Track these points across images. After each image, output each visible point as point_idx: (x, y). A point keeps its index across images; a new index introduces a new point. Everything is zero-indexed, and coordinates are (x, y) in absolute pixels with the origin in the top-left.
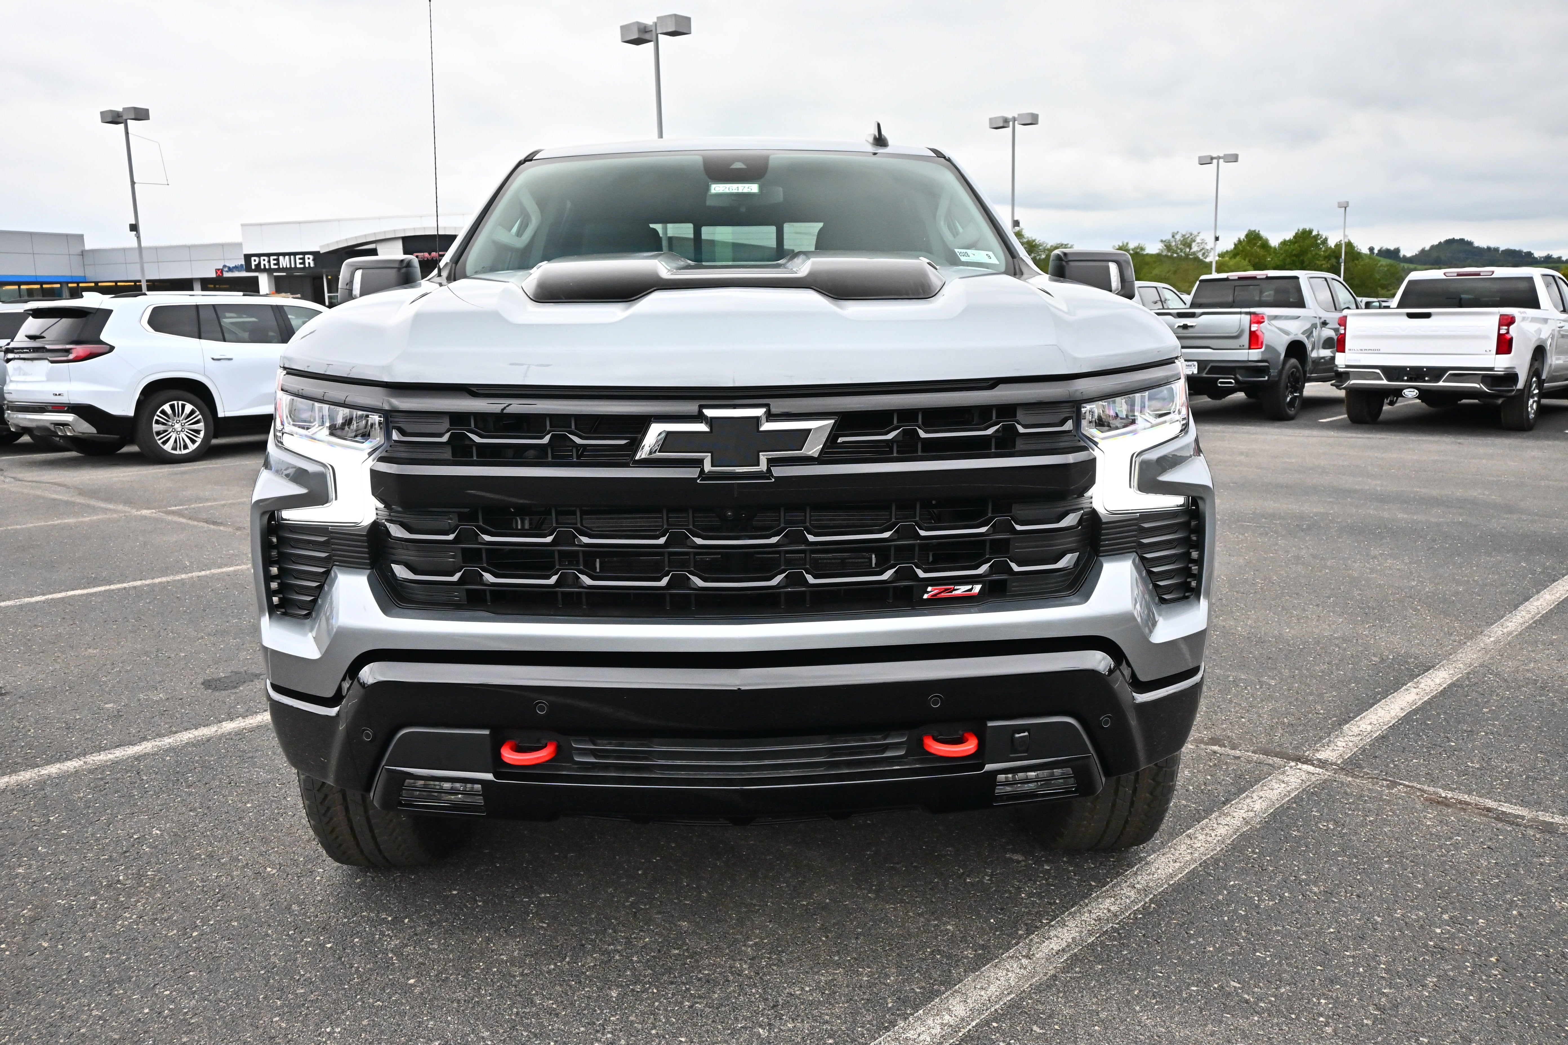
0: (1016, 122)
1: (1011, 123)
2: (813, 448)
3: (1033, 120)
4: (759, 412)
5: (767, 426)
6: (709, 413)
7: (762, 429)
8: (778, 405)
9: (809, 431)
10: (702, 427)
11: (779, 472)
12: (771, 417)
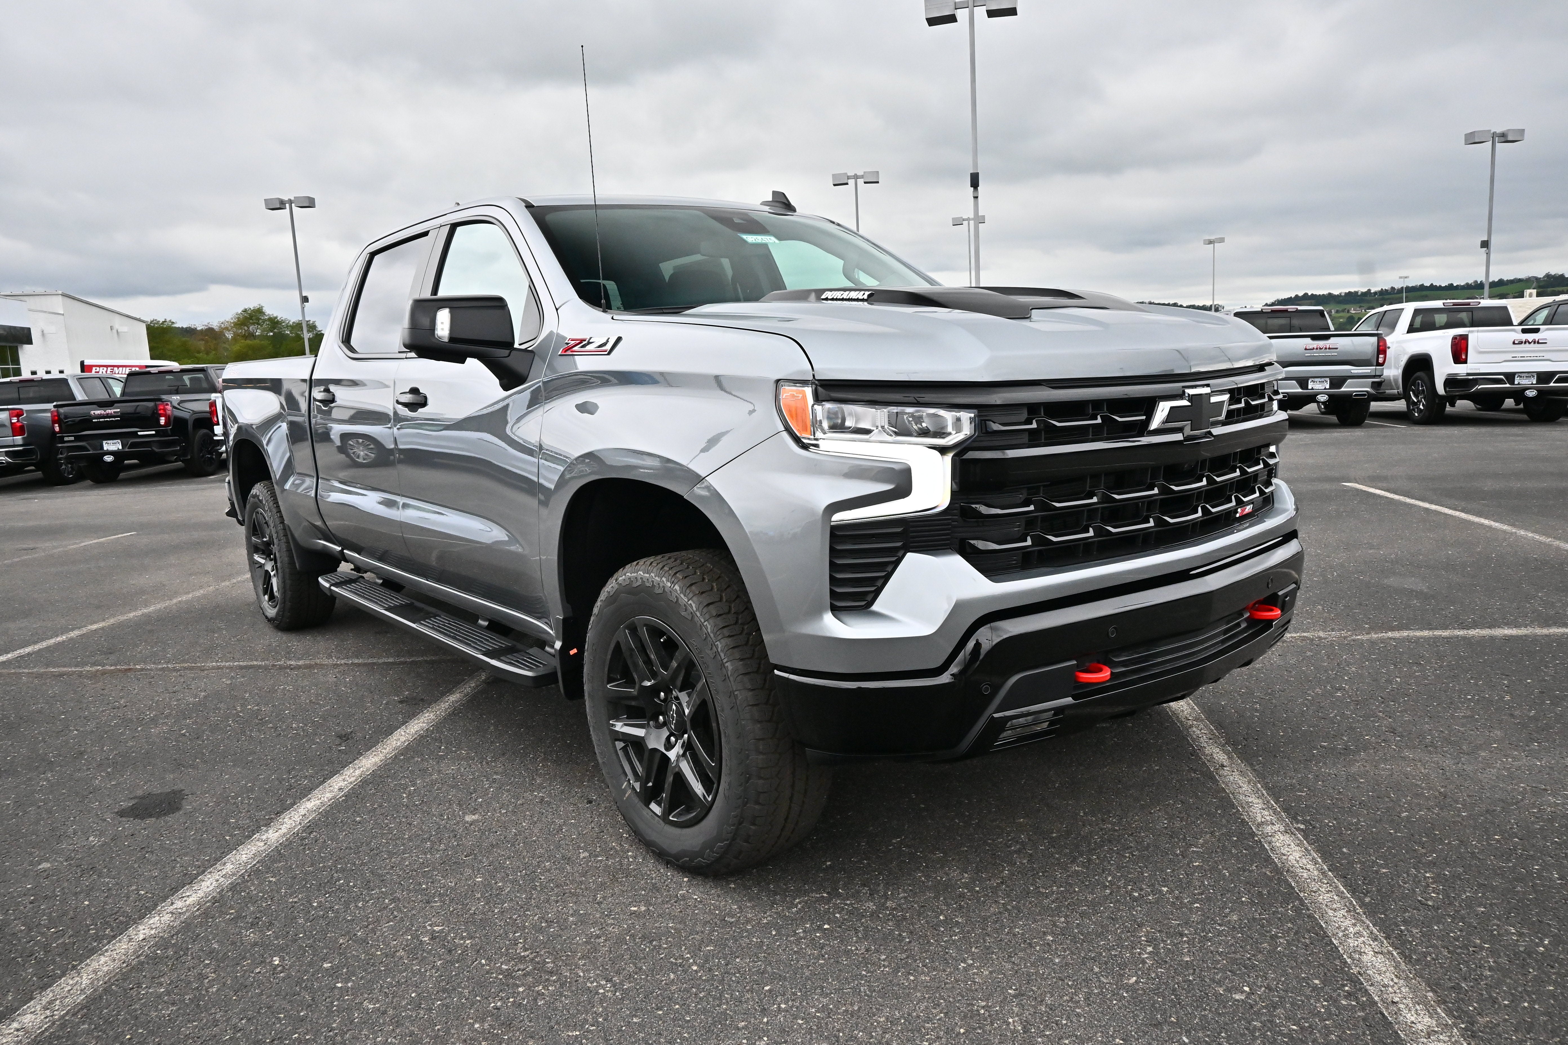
0: (293, 205)
1: (287, 205)
2: (1224, 414)
3: (310, 203)
4: (1207, 390)
5: (1212, 400)
6: (1189, 391)
9: (1224, 402)
10: (1185, 403)
11: (1214, 432)
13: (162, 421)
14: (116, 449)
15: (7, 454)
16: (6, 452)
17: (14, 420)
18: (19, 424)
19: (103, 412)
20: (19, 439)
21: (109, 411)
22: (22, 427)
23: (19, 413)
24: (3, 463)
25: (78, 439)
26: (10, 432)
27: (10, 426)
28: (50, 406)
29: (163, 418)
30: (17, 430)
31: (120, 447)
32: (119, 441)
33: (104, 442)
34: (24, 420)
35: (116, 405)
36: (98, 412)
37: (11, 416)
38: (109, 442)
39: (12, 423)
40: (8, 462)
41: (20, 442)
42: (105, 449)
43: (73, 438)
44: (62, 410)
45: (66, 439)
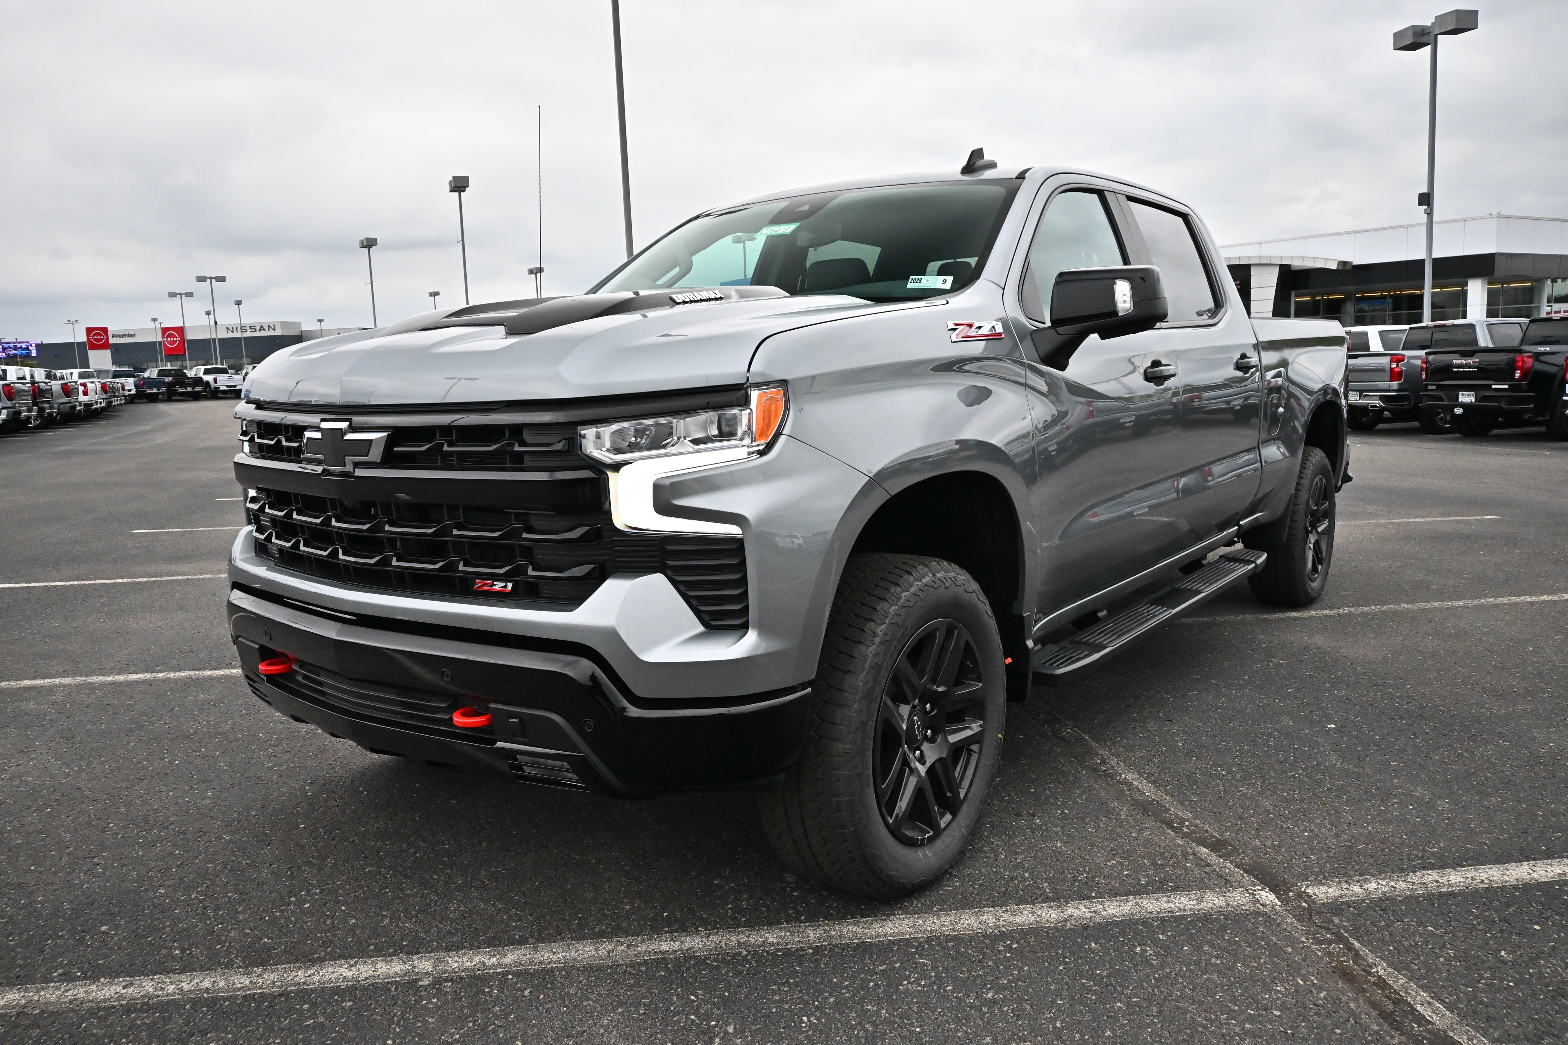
2: (376, 454)
4: (344, 425)
5: (350, 436)
6: (324, 425)
7: (345, 438)
8: (358, 419)
9: (371, 441)
10: (318, 435)
11: (359, 472)
12: (353, 429)
13: (1518, 375)
14: (1469, 401)
15: (1382, 398)
16: (1381, 396)
17: (1394, 366)
18: (1397, 370)
19: (1464, 362)
20: (1395, 384)
21: (1469, 361)
22: (1400, 372)
23: (1399, 359)
24: (1376, 407)
25: (1439, 387)
26: (1388, 377)
27: (1388, 370)
28: (1422, 353)
29: (1519, 372)
30: (1395, 375)
31: (1474, 401)
32: (1473, 393)
33: (1461, 393)
34: (1403, 367)
35: (1477, 355)
36: (1459, 361)
37: (1391, 362)
38: (1465, 393)
39: (1392, 369)
40: (1381, 406)
41: (1396, 388)
42: (1460, 401)
43: (1434, 387)
44: (1431, 358)
45: (1430, 387)
